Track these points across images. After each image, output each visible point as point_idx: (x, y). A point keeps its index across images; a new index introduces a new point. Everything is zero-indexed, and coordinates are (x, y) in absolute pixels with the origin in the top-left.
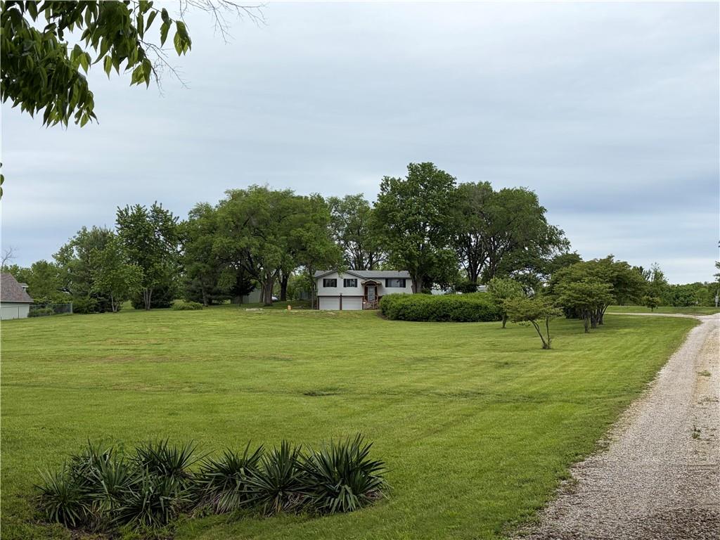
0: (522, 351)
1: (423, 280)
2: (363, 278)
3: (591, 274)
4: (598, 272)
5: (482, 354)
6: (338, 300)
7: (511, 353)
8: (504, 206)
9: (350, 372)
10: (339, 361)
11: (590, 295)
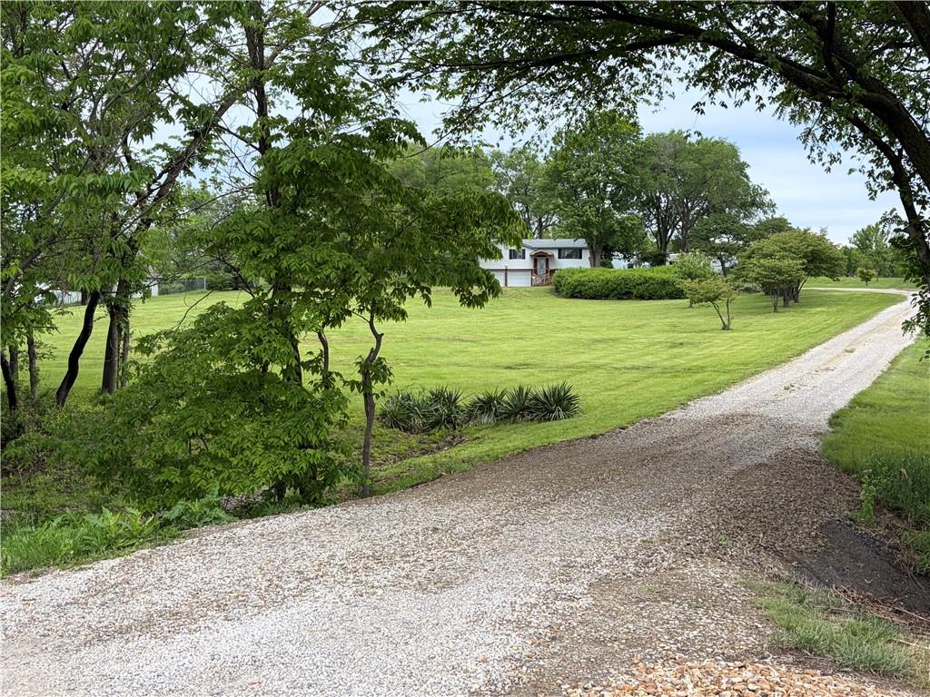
0: (701, 331)
1: (603, 250)
2: (532, 248)
3: (784, 249)
4: (791, 247)
5: (660, 335)
6: (503, 274)
7: (689, 334)
8: (699, 162)
9: (536, 351)
10: (522, 343)
11: (780, 273)
